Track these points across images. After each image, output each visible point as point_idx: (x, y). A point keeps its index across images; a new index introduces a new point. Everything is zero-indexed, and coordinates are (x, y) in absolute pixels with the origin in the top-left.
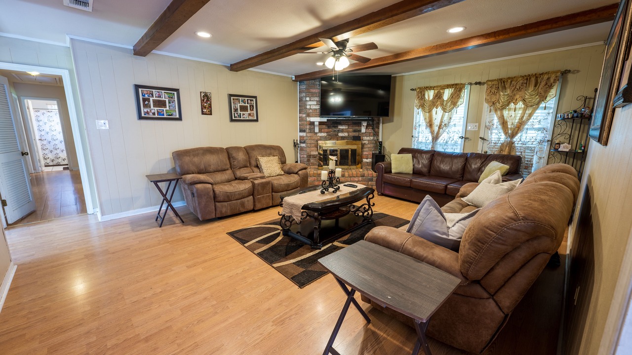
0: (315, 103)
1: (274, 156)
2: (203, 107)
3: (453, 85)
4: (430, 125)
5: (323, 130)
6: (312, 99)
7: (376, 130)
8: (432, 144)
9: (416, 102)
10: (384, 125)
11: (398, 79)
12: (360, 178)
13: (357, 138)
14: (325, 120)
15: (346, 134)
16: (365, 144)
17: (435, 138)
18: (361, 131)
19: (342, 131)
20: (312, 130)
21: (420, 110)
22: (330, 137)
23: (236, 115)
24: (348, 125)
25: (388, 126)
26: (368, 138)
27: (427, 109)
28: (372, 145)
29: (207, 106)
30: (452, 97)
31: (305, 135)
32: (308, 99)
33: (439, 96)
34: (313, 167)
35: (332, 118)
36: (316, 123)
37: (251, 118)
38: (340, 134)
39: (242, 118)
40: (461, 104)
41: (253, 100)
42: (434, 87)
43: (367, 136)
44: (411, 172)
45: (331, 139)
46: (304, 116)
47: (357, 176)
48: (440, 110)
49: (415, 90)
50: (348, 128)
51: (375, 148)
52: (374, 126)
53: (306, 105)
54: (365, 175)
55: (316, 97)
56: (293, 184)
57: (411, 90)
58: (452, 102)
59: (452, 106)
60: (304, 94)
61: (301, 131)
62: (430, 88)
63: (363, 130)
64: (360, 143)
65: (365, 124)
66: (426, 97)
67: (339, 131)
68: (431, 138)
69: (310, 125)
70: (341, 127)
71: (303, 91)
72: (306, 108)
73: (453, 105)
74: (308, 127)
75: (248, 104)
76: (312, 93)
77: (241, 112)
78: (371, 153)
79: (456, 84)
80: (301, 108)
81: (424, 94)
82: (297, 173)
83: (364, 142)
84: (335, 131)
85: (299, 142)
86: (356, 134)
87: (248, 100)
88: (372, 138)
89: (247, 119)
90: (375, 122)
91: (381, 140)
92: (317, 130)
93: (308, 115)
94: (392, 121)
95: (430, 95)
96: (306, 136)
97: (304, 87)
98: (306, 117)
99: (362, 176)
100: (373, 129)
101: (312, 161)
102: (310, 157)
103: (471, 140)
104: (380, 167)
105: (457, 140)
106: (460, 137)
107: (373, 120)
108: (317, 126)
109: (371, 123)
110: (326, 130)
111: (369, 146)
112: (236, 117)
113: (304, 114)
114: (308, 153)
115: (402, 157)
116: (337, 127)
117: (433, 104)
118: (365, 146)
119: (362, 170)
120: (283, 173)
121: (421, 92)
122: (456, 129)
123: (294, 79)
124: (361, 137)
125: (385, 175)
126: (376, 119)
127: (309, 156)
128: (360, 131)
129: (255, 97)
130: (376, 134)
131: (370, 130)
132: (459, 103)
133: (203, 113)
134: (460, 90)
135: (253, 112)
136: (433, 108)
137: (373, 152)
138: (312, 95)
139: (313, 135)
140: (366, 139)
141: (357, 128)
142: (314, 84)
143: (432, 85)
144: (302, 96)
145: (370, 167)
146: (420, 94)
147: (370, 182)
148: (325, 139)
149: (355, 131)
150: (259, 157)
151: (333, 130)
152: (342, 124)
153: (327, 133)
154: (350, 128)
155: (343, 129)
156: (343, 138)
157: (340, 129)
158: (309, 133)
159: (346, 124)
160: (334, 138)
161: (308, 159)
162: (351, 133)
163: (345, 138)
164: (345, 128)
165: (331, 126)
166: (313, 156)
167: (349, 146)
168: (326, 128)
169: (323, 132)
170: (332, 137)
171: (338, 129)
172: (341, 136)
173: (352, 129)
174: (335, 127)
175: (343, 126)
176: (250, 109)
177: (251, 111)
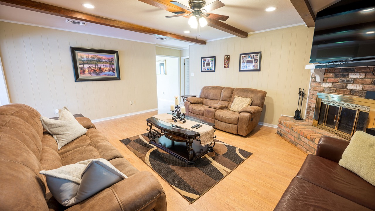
1: (248, 98)
2: (225, 64)
5: (328, 80)
15: (358, 87)
19: (354, 82)
22: (336, 89)
24: (366, 73)
29: (227, 63)
34: (311, 121)
38: (350, 87)
39: (247, 69)
41: (258, 55)
45: (336, 92)
50: (365, 78)
67: (348, 82)
70: (352, 76)
74: (314, 75)
75: (253, 58)
77: (247, 65)
84: (343, 82)
87: (253, 56)
89: (252, 69)
92: (317, 79)
101: (311, 113)
102: (310, 110)
110: (332, 80)
112: (243, 69)
114: (309, 105)
116: (348, 75)
127: (310, 108)
129: (260, 53)
133: (225, 67)
135: (257, 64)
139: (318, 85)
148: (330, 91)
150: (236, 97)
151: (341, 80)
152: (356, 71)
153: (332, 84)
154: (368, 78)
155: (356, 79)
156: (353, 92)
157: (351, 78)
158: (314, 82)
159: (363, 71)
160: (340, 91)
161: (308, 111)
162: (368, 86)
163: (355, 92)
164: (358, 78)
165: (338, 75)
166: (313, 109)
167: (356, 105)
168: (332, 78)
169: (328, 82)
170: (338, 90)
171: (348, 79)
172: (350, 89)
173: (371, 80)
174: (344, 76)
175: (357, 74)
176: (255, 62)
177: (255, 63)
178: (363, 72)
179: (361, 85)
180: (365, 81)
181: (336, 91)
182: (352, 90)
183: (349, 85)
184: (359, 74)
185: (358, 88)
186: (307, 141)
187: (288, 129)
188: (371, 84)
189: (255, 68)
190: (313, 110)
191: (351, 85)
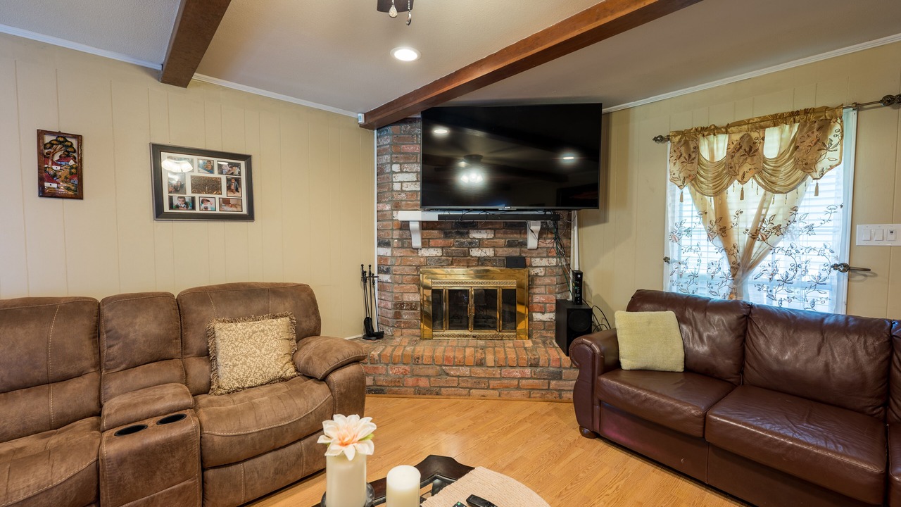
0: (413, 177)
1: (275, 317)
3: (794, 114)
4: (721, 229)
5: (432, 243)
6: (407, 167)
7: (564, 241)
8: (729, 282)
9: (673, 168)
10: (581, 230)
11: (614, 119)
12: (528, 371)
13: (517, 263)
14: (433, 216)
15: (489, 252)
16: (537, 275)
17: (741, 266)
18: (526, 244)
19: (480, 244)
20: (405, 242)
21: (686, 190)
22: (452, 259)
23: (176, 202)
24: (495, 230)
25: (593, 231)
26: (544, 262)
27: (707, 186)
28: (555, 279)
29: (64, 174)
30: (796, 148)
31: (389, 254)
32: (396, 168)
33: (747, 150)
34: (410, 331)
35: (452, 213)
36: (414, 226)
37: (229, 210)
38: (475, 253)
39: (197, 211)
40: (831, 167)
41: (238, 165)
42: (728, 126)
43: (542, 258)
44: (680, 368)
45: (452, 264)
46: (388, 207)
47: (518, 366)
48: (754, 190)
49: (668, 138)
50: (494, 238)
51: (564, 285)
52: (557, 231)
53: (393, 182)
54: (541, 363)
55: (416, 162)
56: (302, 424)
57: (655, 139)
58: (796, 163)
59: (799, 173)
60: (387, 158)
61: (382, 243)
62: (714, 130)
63: (532, 242)
64: (527, 273)
65: (535, 226)
66: (705, 152)
67: (472, 244)
68: (726, 268)
69: (401, 229)
70: (476, 235)
71: (384, 150)
72: (393, 190)
73: (803, 170)
74: (396, 234)
75: (221, 173)
76: (406, 153)
77: (197, 196)
78: (553, 298)
79: (806, 112)
80: (382, 190)
81: (697, 148)
82: (324, 379)
83: (533, 271)
84: (461, 245)
85: (375, 271)
86: (514, 252)
87: (220, 163)
88: (554, 261)
89: (218, 212)
90: (560, 223)
91: (576, 268)
92: (416, 241)
93: (397, 207)
94: (604, 220)
95: (717, 148)
96: (392, 256)
97: (387, 141)
98: (392, 210)
99: (531, 366)
100: (557, 239)
101: (406, 315)
102: (401, 308)
103: (875, 275)
104: (586, 351)
105: (824, 275)
106: (835, 267)
107: (556, 218)
108: (415, 231)
109: (550, 223)
110: (441, 242)
111: (547, 281)
112: (177, 207)
113: (386, 203)
114: (396, 298)
115: (649, 323)
116: (468, 233)
117: (730, 171)
118: (538, 281)
119: (529, 344)
120: (290, 371)
121: (686, 143)
122: (816, 241)
123: (362, 121)
124: (528, 260)
125: (604, 379)
126: (563, 214)
127: (399, 305)
128: (524, 244)
129: (247, 158)
130: (564, 252)
131: (549, 243)
132: (824, 163)
133: (43, 193)
134: (825, 126)
135: (237, 195)
136: (730, 182)
137: (559, 297)
138: (407, 158)
139: (410, 254)
140: (541, 265)
141: (516, 237)
142: (409, 133)
143: (721, 122)
144: (385, 161)
145: (552, 334)
146: (683, 149)
147: (553, 383)
148: (440, 263)
149: (510, 244)
150: (218, 326)
151: (457, 241)
152: (479, 226)
153: (442, 250)
154: (499, 238)
155: (483, 239)
156: (481, 261)
157: (474, 238)
158: (398, 248)
159: (490, 226)
160: (459, 261)
161: (396, 312)
162: (501, 250)
163: (485, 260)
164: (485, 237)
165: (451, 232)
166: (408, 305)
167: (497, 281)
168: (440, 238)
169: (432, 247)
170: (455, 259)
171: (469, 240)
172: (476, 257)
173: (503, 240)
174: (461, 234)
175: (482, 231)
176: (229, 188)
177: (232, 191)
178: (490, 229)
179: (491, 249)
180: (496, 242)
181: (452, 262)
182: (479, 257)
183: (473, 249)
184: (485, 231)
185: (488, 254)
186: (465, 371)
187: (403, 367)
188: (505, 246)
189: (234, 209)
190: (409, 307)
191: (477, 249)
